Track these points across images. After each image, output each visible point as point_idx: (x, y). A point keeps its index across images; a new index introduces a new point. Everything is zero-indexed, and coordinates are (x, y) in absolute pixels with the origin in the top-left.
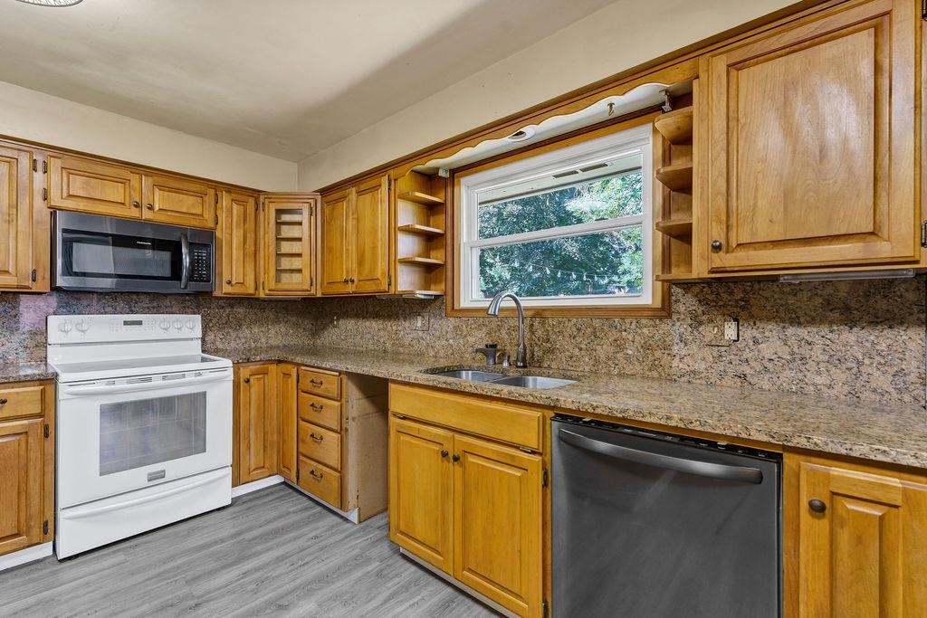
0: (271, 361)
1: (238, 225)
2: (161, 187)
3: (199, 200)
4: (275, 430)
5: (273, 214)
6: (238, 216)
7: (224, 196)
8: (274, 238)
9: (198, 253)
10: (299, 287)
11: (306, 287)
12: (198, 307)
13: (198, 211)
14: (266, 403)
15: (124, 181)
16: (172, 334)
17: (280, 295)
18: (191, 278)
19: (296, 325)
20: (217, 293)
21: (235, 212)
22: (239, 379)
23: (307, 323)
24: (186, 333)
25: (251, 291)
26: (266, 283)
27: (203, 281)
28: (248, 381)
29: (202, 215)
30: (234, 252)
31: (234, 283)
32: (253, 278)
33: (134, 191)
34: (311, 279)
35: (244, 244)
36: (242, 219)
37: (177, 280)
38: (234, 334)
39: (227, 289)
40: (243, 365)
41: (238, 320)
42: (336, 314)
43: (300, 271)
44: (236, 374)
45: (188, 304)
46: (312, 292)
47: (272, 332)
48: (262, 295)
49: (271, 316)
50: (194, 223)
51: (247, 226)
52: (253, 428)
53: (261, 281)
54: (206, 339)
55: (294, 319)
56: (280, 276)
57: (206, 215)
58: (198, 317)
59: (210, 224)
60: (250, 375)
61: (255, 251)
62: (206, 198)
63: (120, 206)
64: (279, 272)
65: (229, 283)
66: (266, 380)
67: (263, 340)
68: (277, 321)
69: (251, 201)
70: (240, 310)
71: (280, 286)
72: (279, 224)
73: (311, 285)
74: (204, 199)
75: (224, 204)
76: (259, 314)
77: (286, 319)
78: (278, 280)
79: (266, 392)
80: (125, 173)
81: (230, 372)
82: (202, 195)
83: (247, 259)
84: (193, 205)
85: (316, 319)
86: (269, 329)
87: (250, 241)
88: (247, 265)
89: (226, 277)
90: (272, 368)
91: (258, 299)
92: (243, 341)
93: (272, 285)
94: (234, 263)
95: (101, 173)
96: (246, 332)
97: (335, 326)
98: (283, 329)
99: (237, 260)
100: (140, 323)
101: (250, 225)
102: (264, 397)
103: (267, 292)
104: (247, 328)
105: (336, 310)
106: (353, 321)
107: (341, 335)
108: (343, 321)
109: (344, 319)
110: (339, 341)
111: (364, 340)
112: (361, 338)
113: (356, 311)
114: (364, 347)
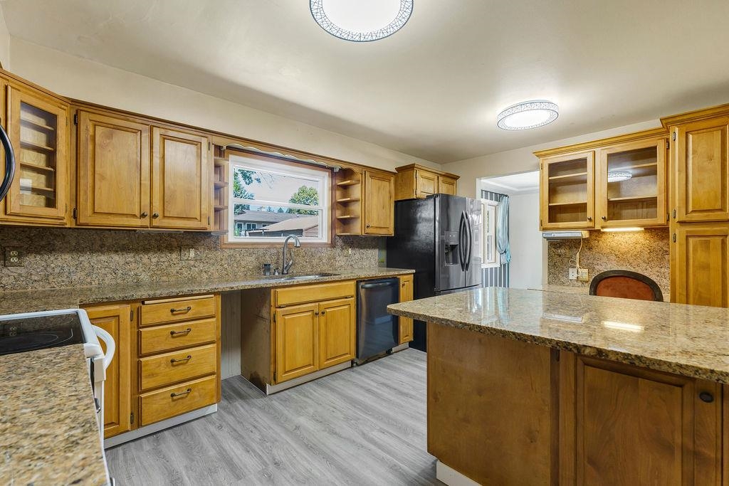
5: (17, 107)
8: (19, 142)
105: (15, 243)
106: (67, 257)
107: (31, 275)
108: (38, 257)
109: (40, 254)
110: (24, 283)
111: (94, 276)
112: (88, 275)
113: (74, 244)
114: (93, 283)
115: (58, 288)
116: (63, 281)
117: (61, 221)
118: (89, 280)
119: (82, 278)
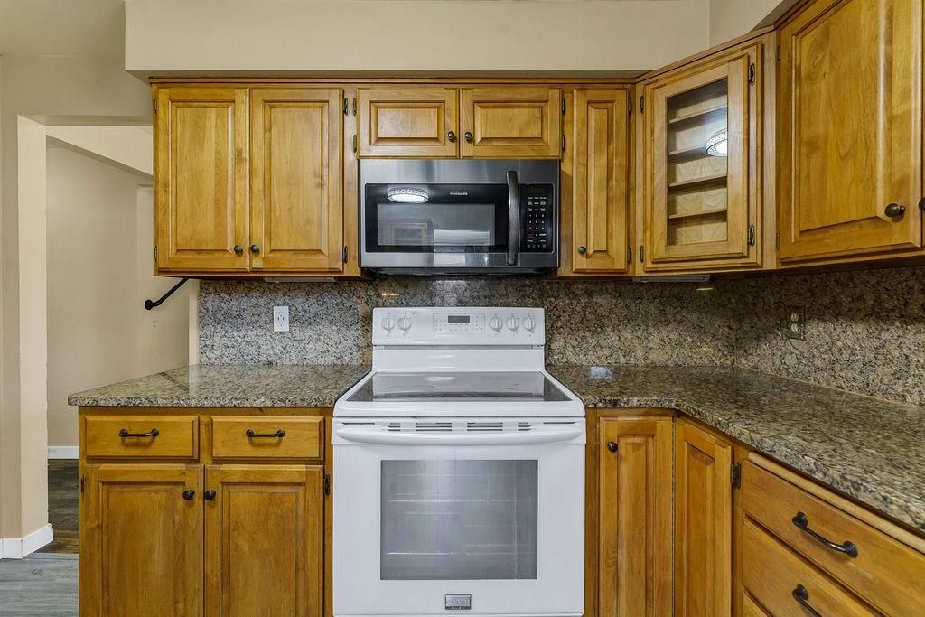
0: (662, 412)
1: (598, 144)
2: (483, 103)
3: (537, 113)
4: (671, 561)
5: (660, 110)
6: (598, 130)
7: (575, 100)
8: (664, 158)
9: (533, 201)
10: (722, 250)
11: (738, 248)
12: (541, 296)
13: (535, 132)
14: (651, 497)
15: (437, 105)
16: (506, 337)
17: (675, 271)
18: (523, 247)
19: (699, 329)
20: (564, 271)
21: (592, 123)
22: (597, 439)
23: (719, 325)
24: (523, 337)
25: (620, 264)
26: (648, 247)
27: (541, 250)
28: (615, 448)
29: (541, 139)
30: (592, 195)
31: (591, 251)
32: (623, 239)
33: (450, 116)
34: (751, 230)
35: (609, 178)
36: (605, 134)
37: (504, 251)
38: (592, 341)
39: (580, 263)
40: (607, 412)
41: (599, 317)
42: (796, 309)
43: (721, 216)
44: (592, 429)
45: (529, 291)
46: (752, 259)
47: (655, 339)
48: (639, 272)
49: (653, 311)
50: (529, 152)
51: (613, 146)
52: (624, 544)
53: (638, 246)
54: (553, 346)
55: (694, 317)
56: (674, 232)
57: (547, 138)
58: (541, 311)
59: (553, 152)
60: (620, 435)
61: (628, 190)
62: (548, 109)
63: (434, 143)
64: (674, 223)
65: (584, 251)
66: (650, 448)
67: (640, 353)
68: (663, 320)
69: (621, 97)
70: (602, 301)
71: (677, 251)
72: (673, 129)
73: (750, 243)
74: (545, 109)
75: (575, 112)
76: (633, 307)
77: (678, 317)
78: (671, 240)
79: (651, 475)
80: (437, 92)
81: (580, 428)
82: (539, 104)
83: (613, 207)
84: (528, 124)
85: (740, 318)
86: (649, 334)
87: (618, 174)
88: (613, 218)
89: (577, 243)
90: (664, 424)
91: (630, 281)
92: (607, 352)
93: (660, 250)
94: (592, 215)
95: (411, 99)
96: (612, 337)
97: (790, 336)
98: (674, 335)
99: (596, 211)
100: (465, 319)
101: (619, 142)
102: (647, 484)
103: (649, 265)
104: (614, 331)
105: (796, 301)
106: (860, 328)
107: (814, 356)
108: (822, 325)
109: (823, 320)
110: (806, 369)
111: (909, 380)
112: (898, 375)
113: (872, 302)
114: (909, 399)
115: (847, 391)
116: (854, 379)
117: (743, 261)
118: (899, 388)
119: (886, 381)
